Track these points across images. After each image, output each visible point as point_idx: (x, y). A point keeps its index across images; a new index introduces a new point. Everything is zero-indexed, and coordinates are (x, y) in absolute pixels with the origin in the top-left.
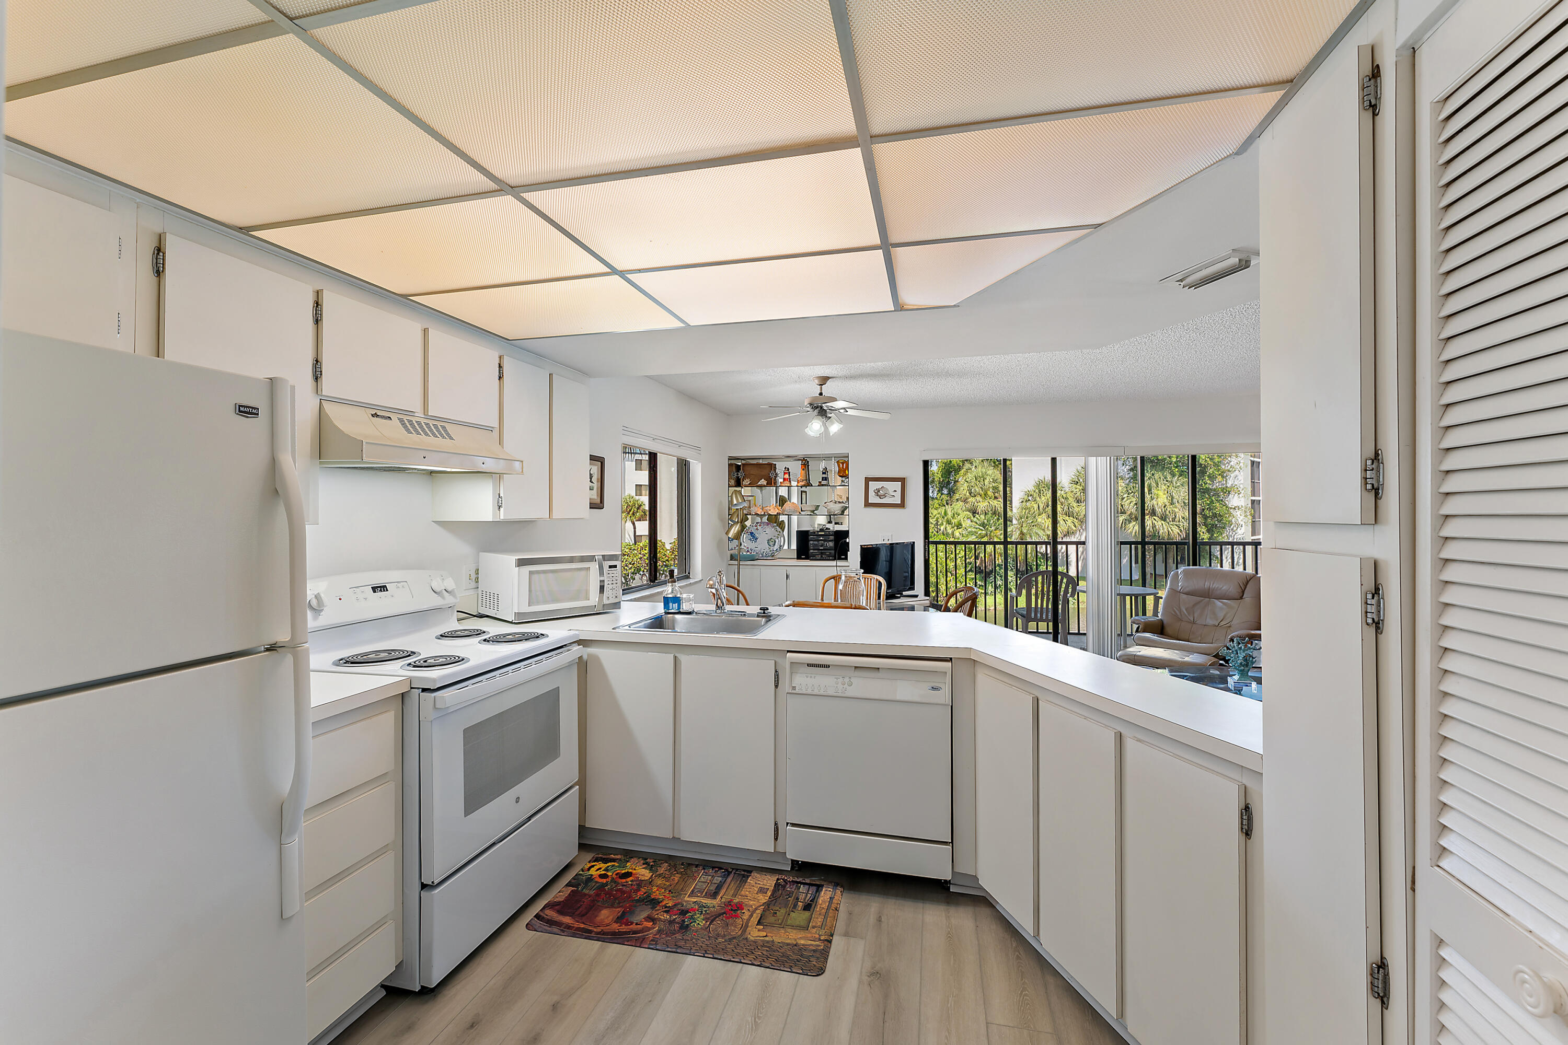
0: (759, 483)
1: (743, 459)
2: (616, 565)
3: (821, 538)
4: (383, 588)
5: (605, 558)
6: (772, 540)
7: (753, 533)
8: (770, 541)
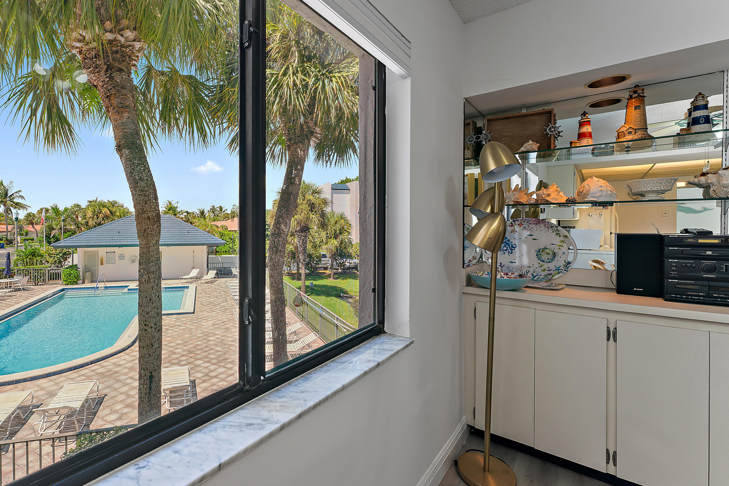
6: (546, 251)
8: (543, 254)
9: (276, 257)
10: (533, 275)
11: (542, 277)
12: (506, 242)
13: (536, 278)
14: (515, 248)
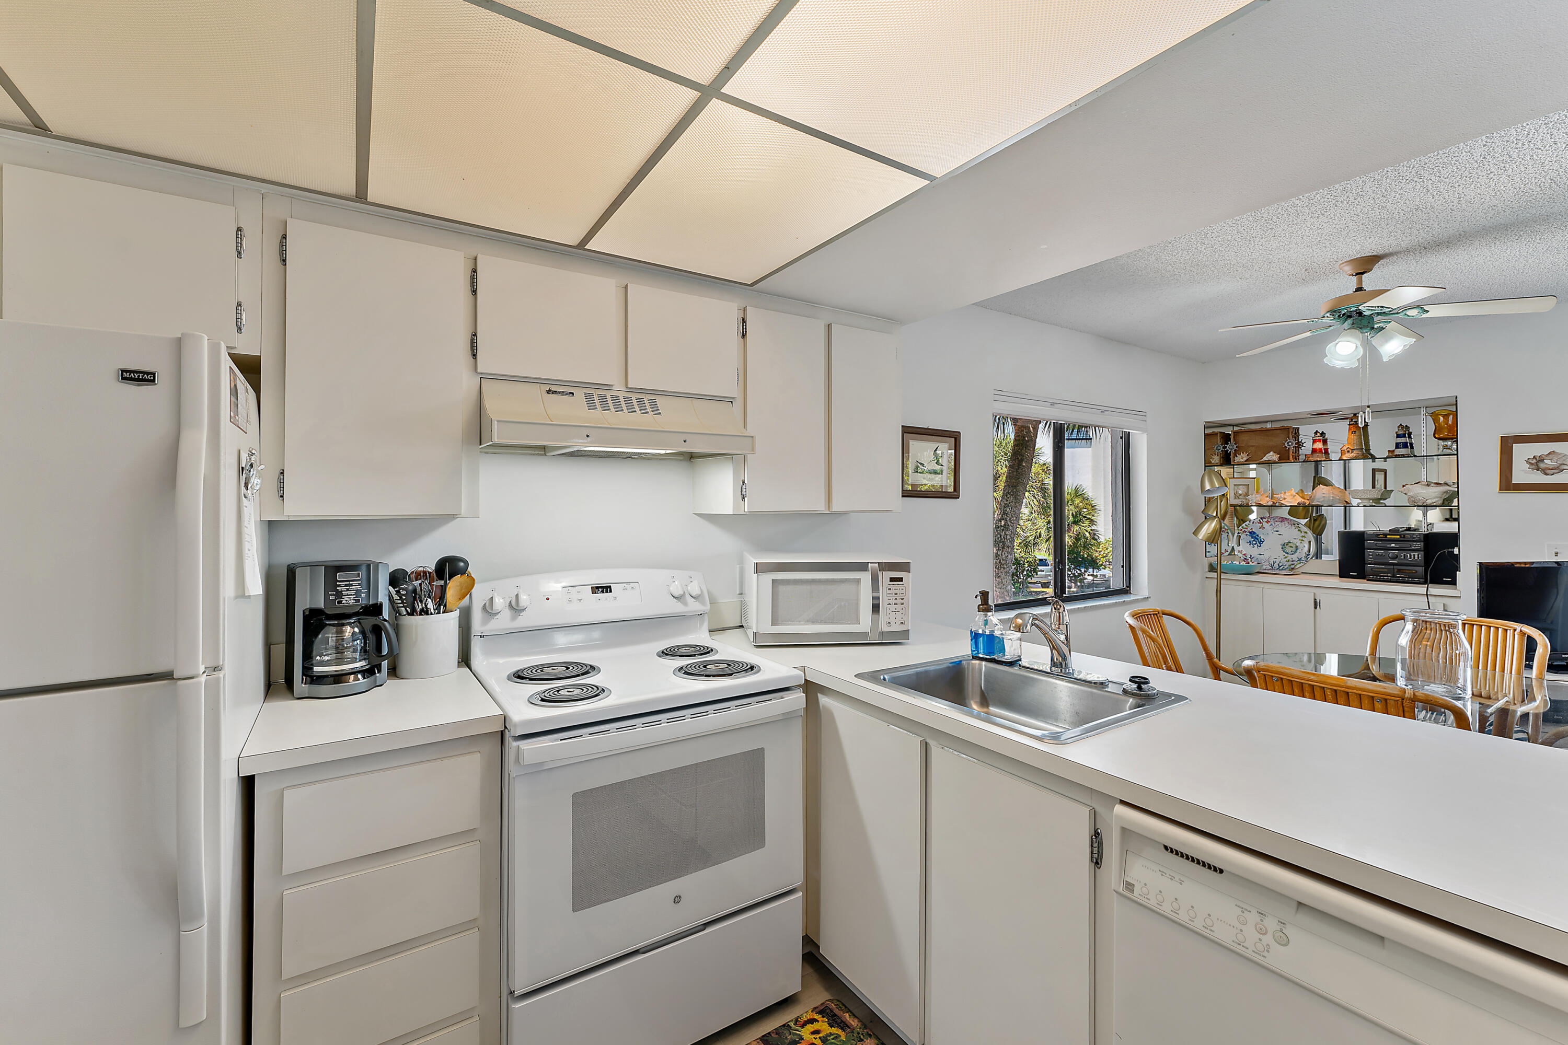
0: (1265, 459)
1: (1236, 425)
2: (902, 578)
3: (1393, 545)
4: (607, 589)
5: (884, 567)
6: (1290, 544)
7: (1254, 533)
8: (1287, 547)
9: (1003, 554)
10: (1279, 565)
11: (1286, 567)
12: (1255, 537)
13: (1281, 568)
14: (1263, 542)
